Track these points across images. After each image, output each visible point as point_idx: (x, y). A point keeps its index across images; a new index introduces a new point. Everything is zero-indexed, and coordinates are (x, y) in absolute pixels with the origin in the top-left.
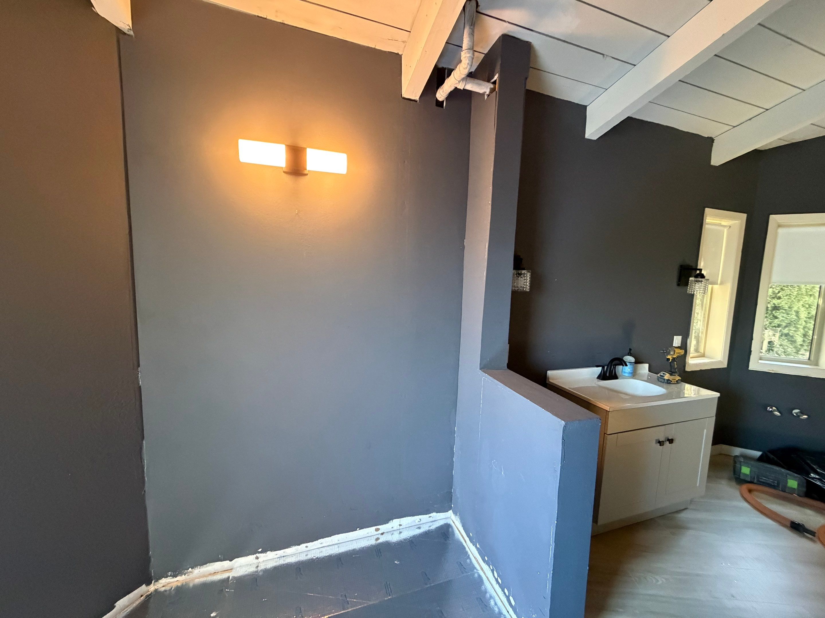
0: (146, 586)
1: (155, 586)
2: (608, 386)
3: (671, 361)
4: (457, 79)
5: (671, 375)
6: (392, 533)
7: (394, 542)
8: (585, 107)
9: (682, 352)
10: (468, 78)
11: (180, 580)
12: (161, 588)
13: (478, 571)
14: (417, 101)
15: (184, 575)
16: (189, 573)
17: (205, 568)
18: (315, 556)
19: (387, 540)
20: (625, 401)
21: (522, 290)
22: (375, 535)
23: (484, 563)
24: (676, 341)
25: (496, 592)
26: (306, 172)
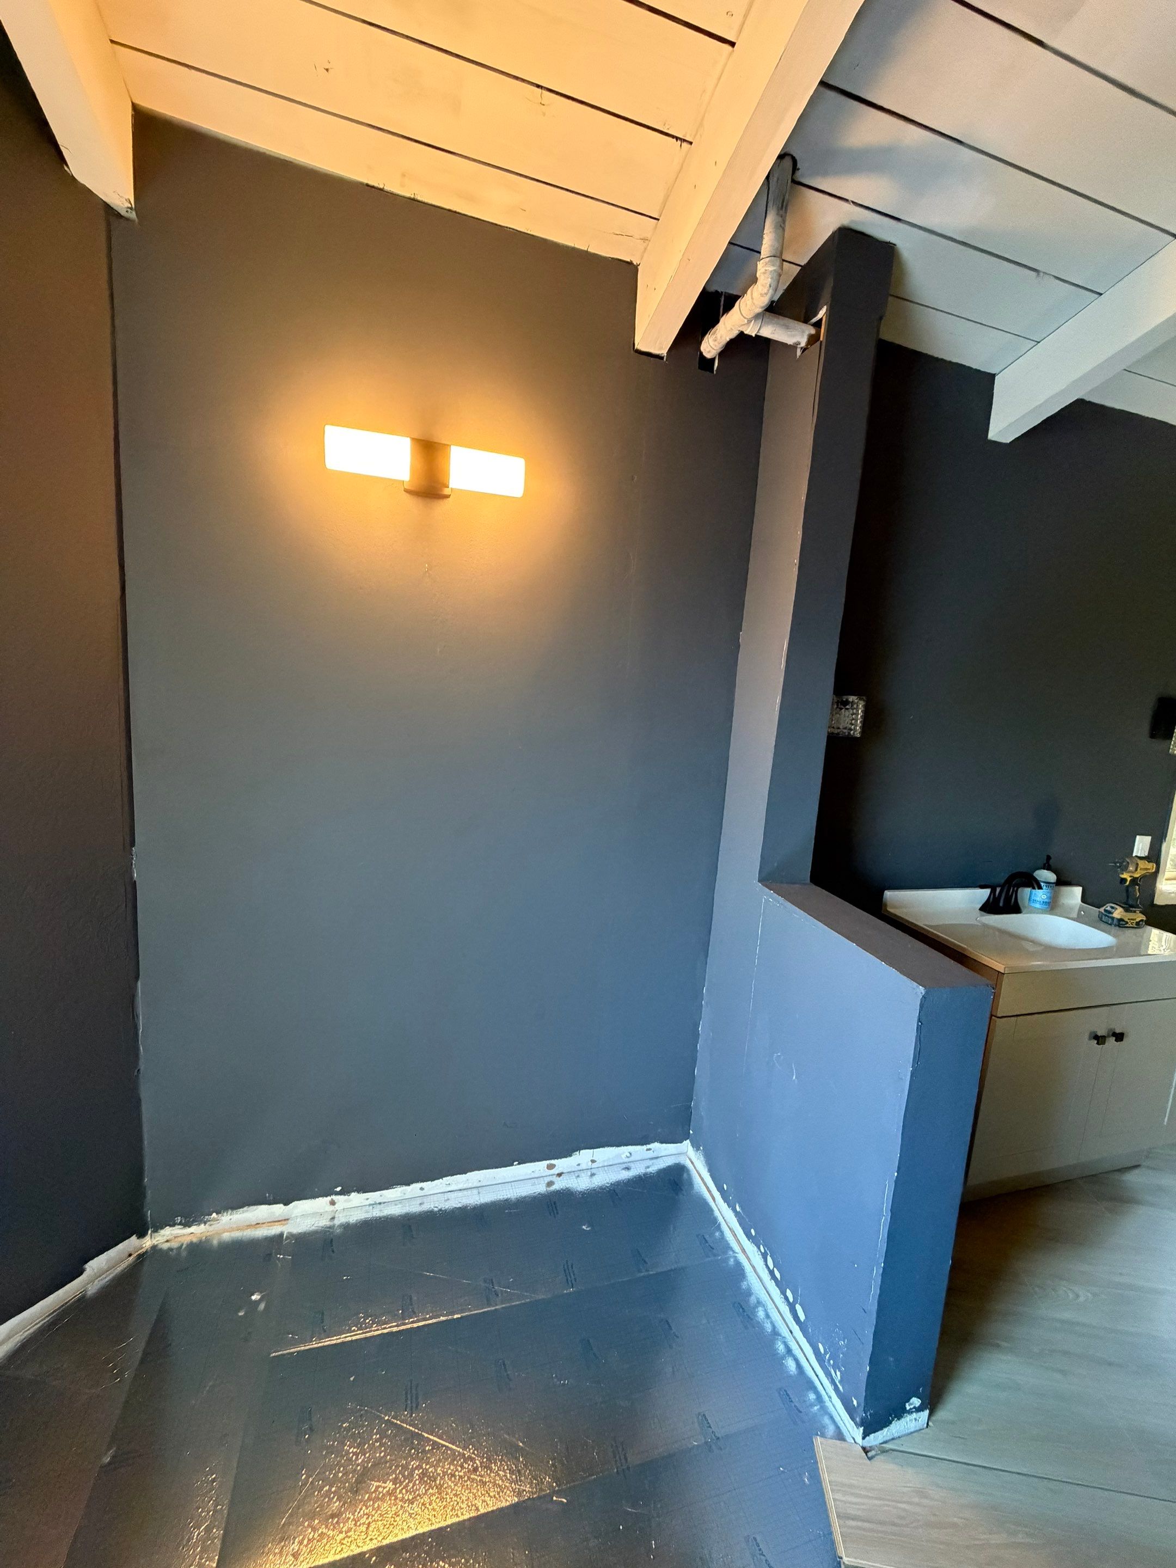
0: (138, 1238)
1: (153, 1239)
2: (999, 926)
3: (1128, 883)
4: (744, 315)
5: (1127, 910)
6: (576, 1175)
7: (581, 1192)
8: (992, 377)
9: (1151, 867)
10: (767, 313)
11: (197, 1232)
12: (163, 1243)
13: (737, 1255)
14: (662, 358)
15: (203, 1224)
16: (212, 1220)
17: (240, 1213)
18: (436, 1207)
19: (568, 1186)
20: (1032, 955)
21: (847, 734)
22: (546, 1176)
23: (749, 1240)
24: (1139, 845)
25: (769, 1295)
26: (446, 491)
